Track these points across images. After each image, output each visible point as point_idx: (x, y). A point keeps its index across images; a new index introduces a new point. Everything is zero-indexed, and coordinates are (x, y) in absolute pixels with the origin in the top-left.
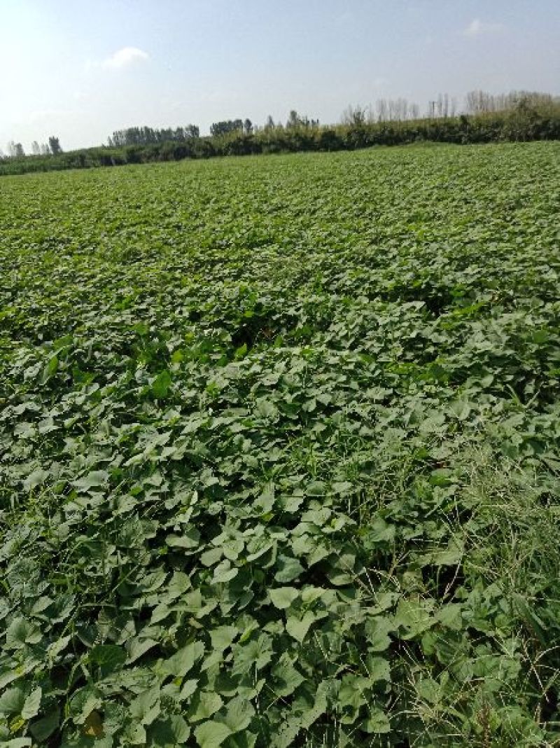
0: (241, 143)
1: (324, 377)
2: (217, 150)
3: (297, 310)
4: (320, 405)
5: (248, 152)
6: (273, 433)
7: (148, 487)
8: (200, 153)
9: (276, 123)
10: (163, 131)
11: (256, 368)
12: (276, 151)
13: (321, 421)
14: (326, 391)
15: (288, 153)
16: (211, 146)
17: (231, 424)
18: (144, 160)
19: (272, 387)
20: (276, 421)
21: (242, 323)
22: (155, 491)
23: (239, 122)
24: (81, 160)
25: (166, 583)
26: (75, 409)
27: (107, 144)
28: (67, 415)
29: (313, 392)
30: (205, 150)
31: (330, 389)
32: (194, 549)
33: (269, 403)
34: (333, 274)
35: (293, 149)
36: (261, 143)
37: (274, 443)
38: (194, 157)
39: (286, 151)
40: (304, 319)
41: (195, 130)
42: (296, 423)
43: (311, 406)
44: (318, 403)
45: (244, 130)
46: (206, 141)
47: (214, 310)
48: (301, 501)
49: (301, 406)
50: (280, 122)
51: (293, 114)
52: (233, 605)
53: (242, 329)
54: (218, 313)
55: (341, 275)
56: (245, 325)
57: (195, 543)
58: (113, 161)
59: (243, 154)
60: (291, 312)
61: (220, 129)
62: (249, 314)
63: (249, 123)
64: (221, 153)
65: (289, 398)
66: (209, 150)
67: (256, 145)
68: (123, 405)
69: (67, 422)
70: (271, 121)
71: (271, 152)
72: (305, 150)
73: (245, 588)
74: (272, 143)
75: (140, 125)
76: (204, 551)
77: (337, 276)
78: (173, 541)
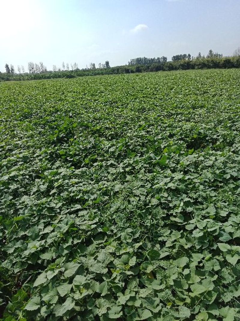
0: (186, 65)
1: (232, 165)
2: (174, 67)
3: (218, 136)
4: (232, 176)
5: (188, 68)
6: (211, 185)
7: (162, 197)
8: (167, 69)
9: (202, 56)
10: (151, 59)
11: (202, 158)
12: (202, 68)
13: (233, 183)
14: (235, 171)
15: (207, 69)
16: (172, 65)
17: (193, 179)
18: (143, 71)
19: (209, 166)
20: (212, 181)
21: (192, 139)
22: (165, 199)
23: (185, 55)
24: (118, 70)
25: (170, 234)
26: (129, 165)
27: (128, 64)
28: (127, 167)
29: (228, 171)
30: (169, 67)
31: (236, 170)
32: (181, 223)
33: (209, 173)
34: (233, 122)
35: (209, 67)
36: (195, 64)
37: (212, 189)
38: (164, 70)
39: (206, 68)
40: (221, 140)
41: (165, 59)
42: (221, 182)
43: (228, 176)
44: (231, 175)
45: (187, 59)
46: (170, 63)
47: (180, 133)
48: (227, 213)
49: (223, 176)
50: (204, 55)
51: (211, 51)
52: (200, 246)
53: (192, 142)
54: (181, 135)
55: (237, 123)
56: (193, 141)
57: (182, 221)
58: (130, 71)
59: (186, 69)
60: (215, 137)
61: (176, 58)
62: (195, 136)
63: (189, 55)
64: (176, 69)
65: (218, 172)
66: (171, 67)
67: (192, 65)
68: (148, 166)
69: (127, 169)
70: (200, 55)
71: (199, 68)
72: (215, 68)
73: (205, 241)
74: (200, 65)
75: (142, 57)
76: (186, 224)
77: (235, 123)
78: (173, 219)
